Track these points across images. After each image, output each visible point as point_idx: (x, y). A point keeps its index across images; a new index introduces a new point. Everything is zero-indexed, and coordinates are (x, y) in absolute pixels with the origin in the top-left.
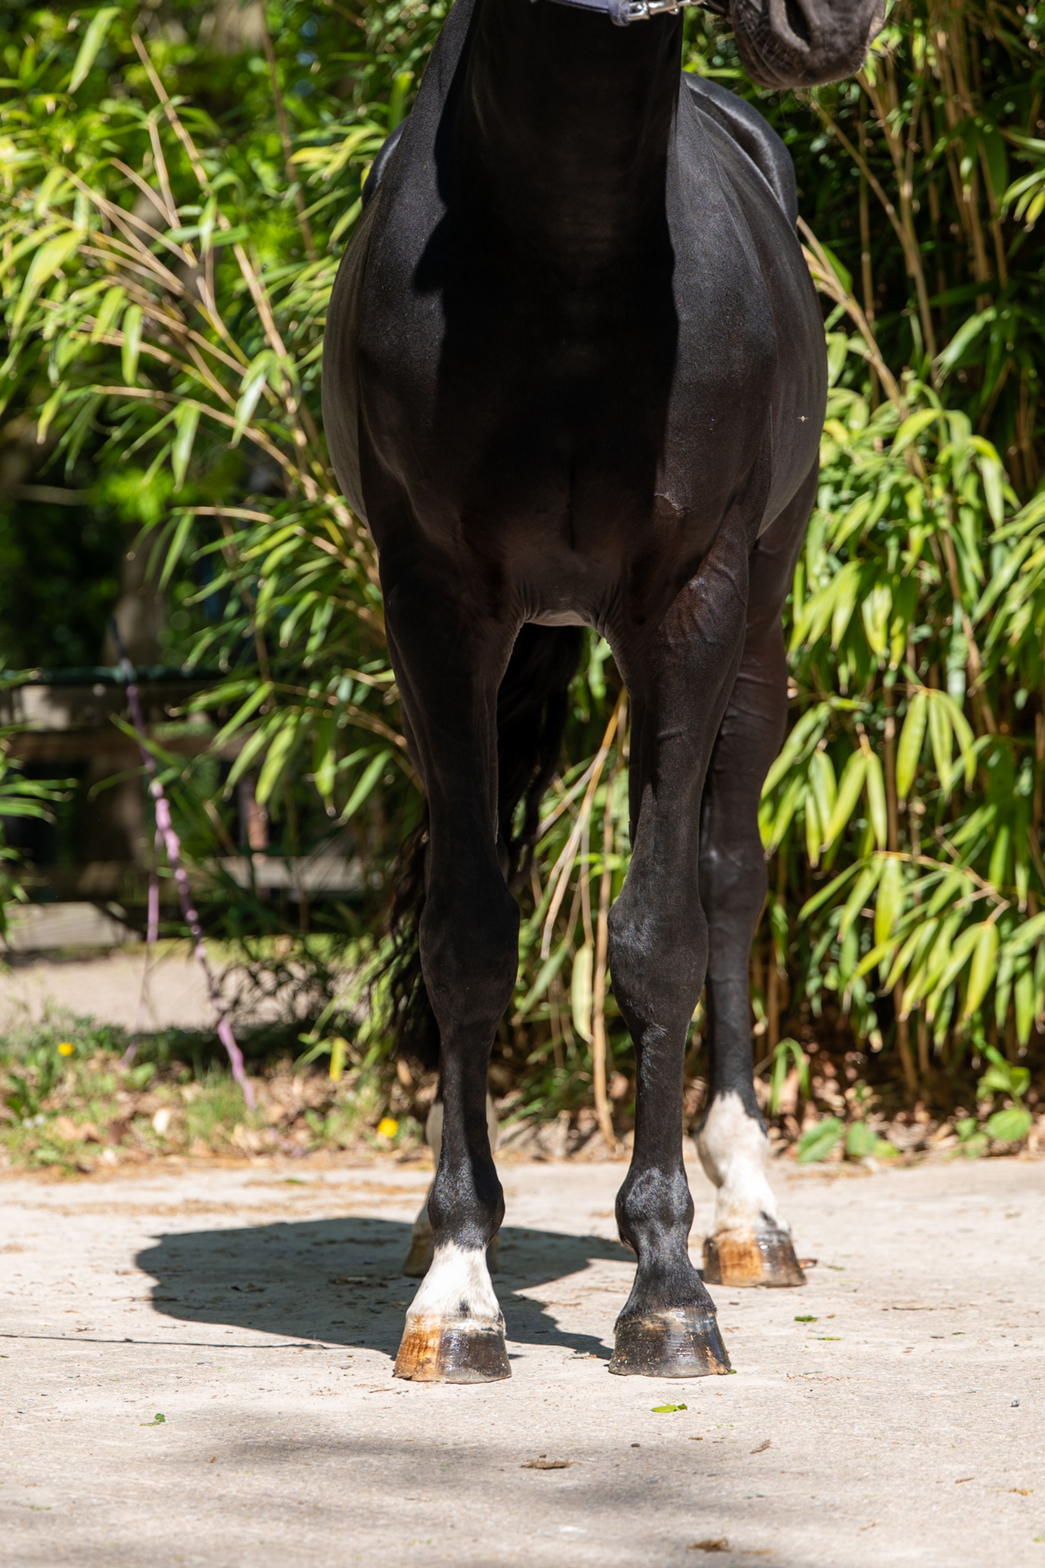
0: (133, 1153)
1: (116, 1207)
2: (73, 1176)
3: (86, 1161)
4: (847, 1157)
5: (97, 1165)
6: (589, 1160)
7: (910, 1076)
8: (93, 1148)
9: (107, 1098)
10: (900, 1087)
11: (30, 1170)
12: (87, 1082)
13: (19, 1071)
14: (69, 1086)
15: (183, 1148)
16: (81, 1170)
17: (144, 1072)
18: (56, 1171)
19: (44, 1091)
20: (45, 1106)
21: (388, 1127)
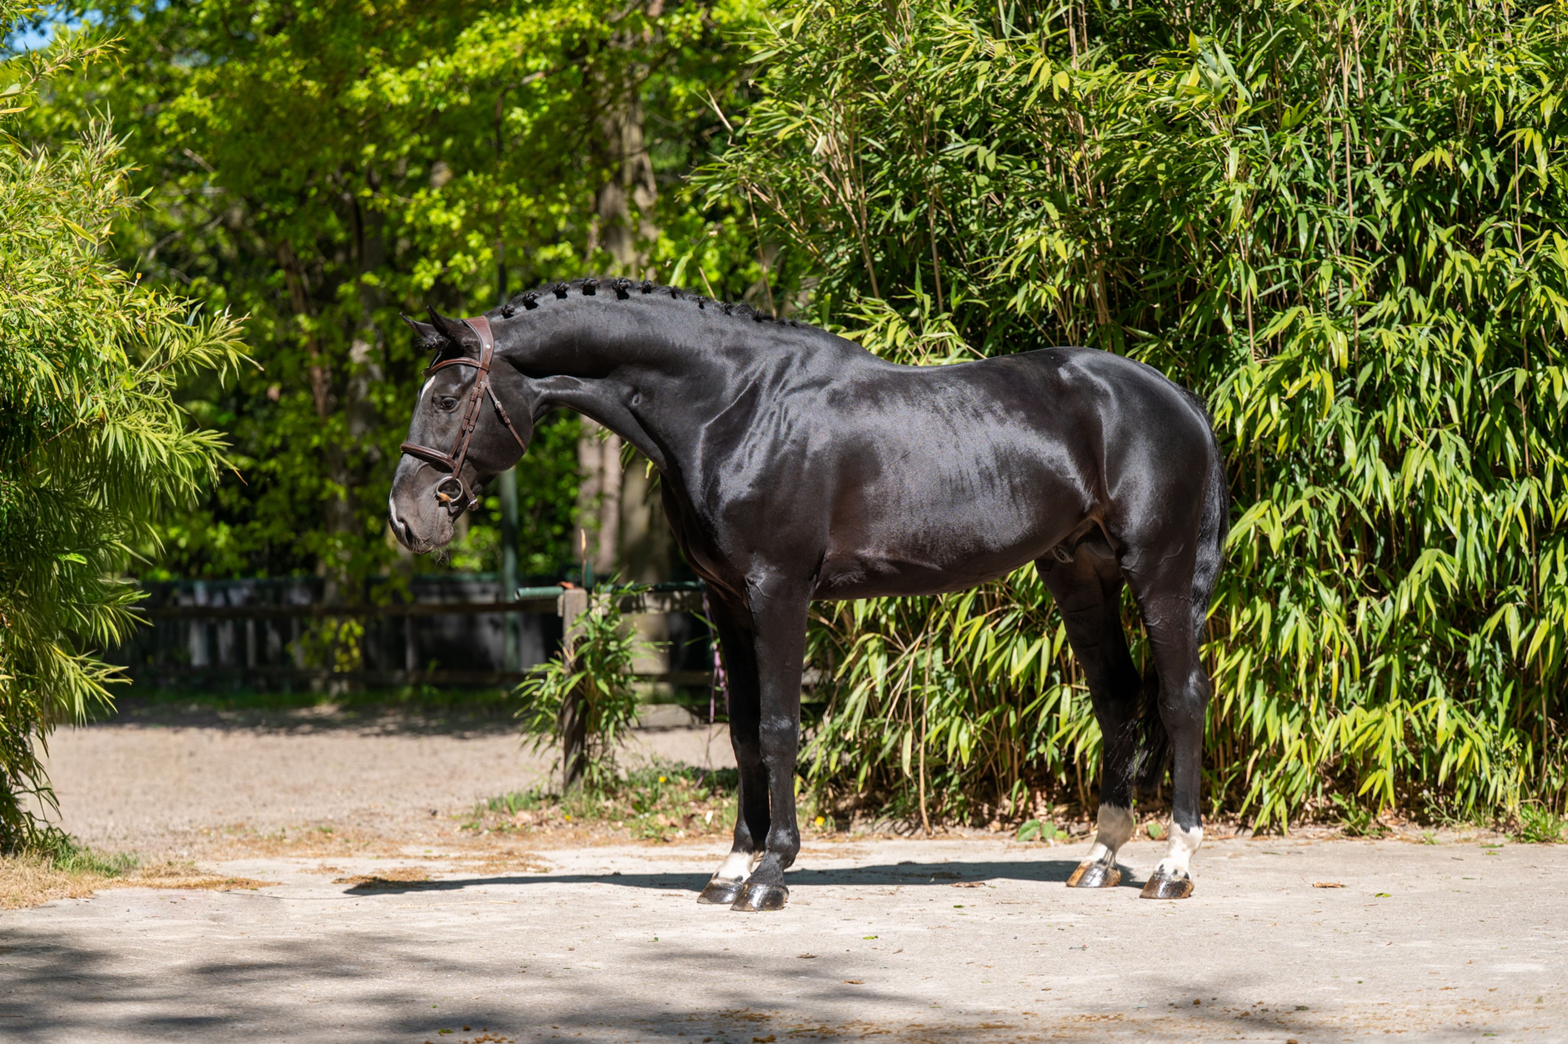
0: (692, 832)
1: (674, 857)
2: (660, 842)
3: (668, 836)
4: (1043, 839)
5: (674, 838)
6: (918, 839)
7: (1083, 798)
8: (673, 830)
9: (685, 804)
10: (1079, 803)
11: (640, 840)
12: (675, 797)
13: (641, 790)
14: (666, 798)
15: (718, 831)
16: (665, 840)
17: (703, 792)
18: (652, 841)
19: (654, 801)
20: (653, 808)
21: (820, 821)
